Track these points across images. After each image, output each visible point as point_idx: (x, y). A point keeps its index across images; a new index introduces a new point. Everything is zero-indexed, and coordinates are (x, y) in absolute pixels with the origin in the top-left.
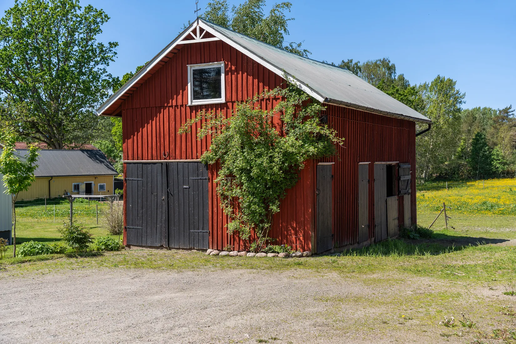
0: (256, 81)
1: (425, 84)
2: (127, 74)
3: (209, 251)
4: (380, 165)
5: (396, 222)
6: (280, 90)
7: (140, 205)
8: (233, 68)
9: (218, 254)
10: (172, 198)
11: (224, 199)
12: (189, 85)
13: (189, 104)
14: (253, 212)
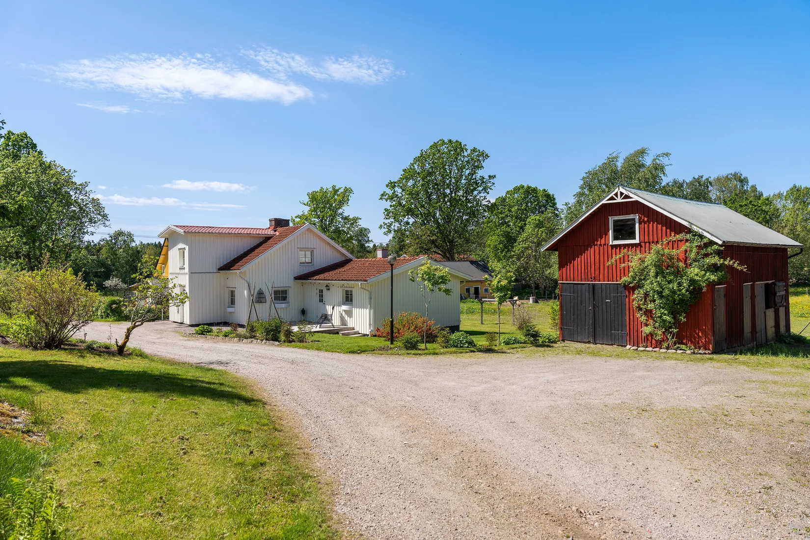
0: (664, 228)
1: (779, 194)
2: (500, 197)
3: (628, 347)
4: (760, 285)
5: (773, 329)
6: (685, 235)
7: (572, 312)
8: (646, 219)
9: (637, 349)
10: (597, 308)
11: (639, 310)
12: (610, 231)
13: (611, 243)
14: (664, 321)
